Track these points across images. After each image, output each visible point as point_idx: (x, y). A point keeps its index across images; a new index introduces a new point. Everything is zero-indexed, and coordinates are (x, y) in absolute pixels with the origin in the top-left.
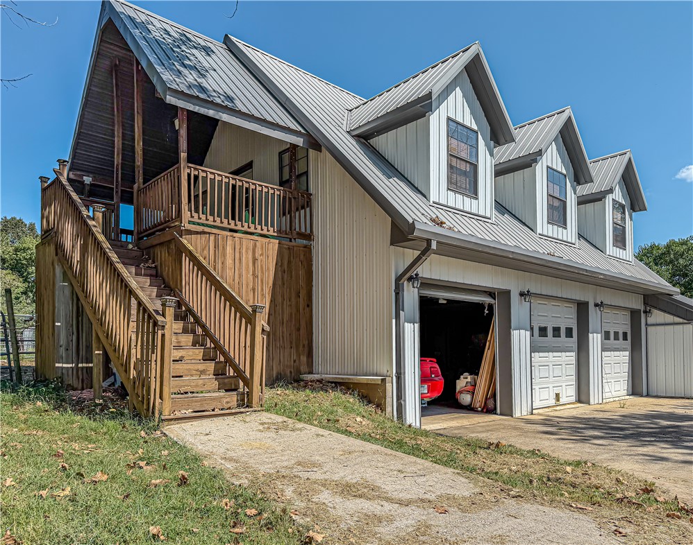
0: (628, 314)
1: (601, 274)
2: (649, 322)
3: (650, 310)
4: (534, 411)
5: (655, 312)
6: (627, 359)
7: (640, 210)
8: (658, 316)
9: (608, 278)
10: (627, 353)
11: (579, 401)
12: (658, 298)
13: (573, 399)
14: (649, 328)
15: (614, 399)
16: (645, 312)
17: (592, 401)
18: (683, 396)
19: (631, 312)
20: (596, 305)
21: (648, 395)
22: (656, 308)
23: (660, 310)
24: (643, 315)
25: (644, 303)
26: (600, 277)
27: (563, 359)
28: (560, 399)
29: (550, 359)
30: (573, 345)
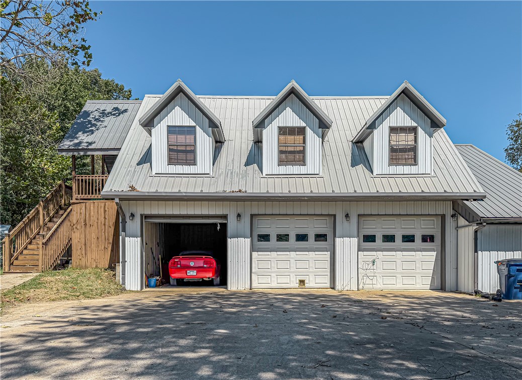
0: (436, 220)
2: (458, 225)
14: (459, 231)
16: (453, 216)
17: (337, 288)
21: (455, 291)
24: (450, 220)
25: (453, 209)
27: (311, 256)
28: (306, 284)
29: (292, 256)
30: (328, 247)
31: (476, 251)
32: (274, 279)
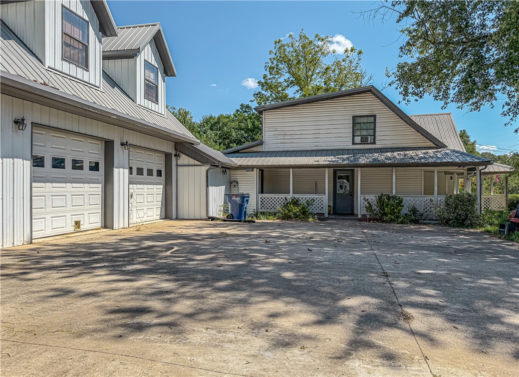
0: (163, 157)
1: (114, 115)
2: (179, 163)
3: (179, 154)
4: (33, 241)
5: (183, 156)
6: (161, 191)
7: (172, 76)
8: (184, 159)
9: (122, 119)
10: (161, 187)
11: (105, 227)
12: (184, 146)
13: (99, 225)
14: (180, 168)
15: (142, 223)
16: (176, 155)
17: (116, 226)
18: (199, 218)
19: (165, 155)
20: (122, 144)
21: (177, 219)
22: (183, 153)
23: (185, 154)
24: (174, 158)
25: (175, 149)
26: (112, 117)
27: (86, 190)
28: (81, 226)
29: (68, 190)
30: (100, 178)
31: (207, 186)
32: (49, 223)
